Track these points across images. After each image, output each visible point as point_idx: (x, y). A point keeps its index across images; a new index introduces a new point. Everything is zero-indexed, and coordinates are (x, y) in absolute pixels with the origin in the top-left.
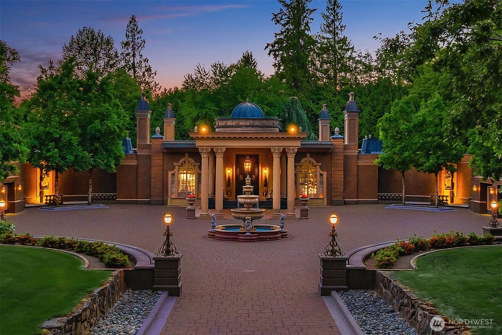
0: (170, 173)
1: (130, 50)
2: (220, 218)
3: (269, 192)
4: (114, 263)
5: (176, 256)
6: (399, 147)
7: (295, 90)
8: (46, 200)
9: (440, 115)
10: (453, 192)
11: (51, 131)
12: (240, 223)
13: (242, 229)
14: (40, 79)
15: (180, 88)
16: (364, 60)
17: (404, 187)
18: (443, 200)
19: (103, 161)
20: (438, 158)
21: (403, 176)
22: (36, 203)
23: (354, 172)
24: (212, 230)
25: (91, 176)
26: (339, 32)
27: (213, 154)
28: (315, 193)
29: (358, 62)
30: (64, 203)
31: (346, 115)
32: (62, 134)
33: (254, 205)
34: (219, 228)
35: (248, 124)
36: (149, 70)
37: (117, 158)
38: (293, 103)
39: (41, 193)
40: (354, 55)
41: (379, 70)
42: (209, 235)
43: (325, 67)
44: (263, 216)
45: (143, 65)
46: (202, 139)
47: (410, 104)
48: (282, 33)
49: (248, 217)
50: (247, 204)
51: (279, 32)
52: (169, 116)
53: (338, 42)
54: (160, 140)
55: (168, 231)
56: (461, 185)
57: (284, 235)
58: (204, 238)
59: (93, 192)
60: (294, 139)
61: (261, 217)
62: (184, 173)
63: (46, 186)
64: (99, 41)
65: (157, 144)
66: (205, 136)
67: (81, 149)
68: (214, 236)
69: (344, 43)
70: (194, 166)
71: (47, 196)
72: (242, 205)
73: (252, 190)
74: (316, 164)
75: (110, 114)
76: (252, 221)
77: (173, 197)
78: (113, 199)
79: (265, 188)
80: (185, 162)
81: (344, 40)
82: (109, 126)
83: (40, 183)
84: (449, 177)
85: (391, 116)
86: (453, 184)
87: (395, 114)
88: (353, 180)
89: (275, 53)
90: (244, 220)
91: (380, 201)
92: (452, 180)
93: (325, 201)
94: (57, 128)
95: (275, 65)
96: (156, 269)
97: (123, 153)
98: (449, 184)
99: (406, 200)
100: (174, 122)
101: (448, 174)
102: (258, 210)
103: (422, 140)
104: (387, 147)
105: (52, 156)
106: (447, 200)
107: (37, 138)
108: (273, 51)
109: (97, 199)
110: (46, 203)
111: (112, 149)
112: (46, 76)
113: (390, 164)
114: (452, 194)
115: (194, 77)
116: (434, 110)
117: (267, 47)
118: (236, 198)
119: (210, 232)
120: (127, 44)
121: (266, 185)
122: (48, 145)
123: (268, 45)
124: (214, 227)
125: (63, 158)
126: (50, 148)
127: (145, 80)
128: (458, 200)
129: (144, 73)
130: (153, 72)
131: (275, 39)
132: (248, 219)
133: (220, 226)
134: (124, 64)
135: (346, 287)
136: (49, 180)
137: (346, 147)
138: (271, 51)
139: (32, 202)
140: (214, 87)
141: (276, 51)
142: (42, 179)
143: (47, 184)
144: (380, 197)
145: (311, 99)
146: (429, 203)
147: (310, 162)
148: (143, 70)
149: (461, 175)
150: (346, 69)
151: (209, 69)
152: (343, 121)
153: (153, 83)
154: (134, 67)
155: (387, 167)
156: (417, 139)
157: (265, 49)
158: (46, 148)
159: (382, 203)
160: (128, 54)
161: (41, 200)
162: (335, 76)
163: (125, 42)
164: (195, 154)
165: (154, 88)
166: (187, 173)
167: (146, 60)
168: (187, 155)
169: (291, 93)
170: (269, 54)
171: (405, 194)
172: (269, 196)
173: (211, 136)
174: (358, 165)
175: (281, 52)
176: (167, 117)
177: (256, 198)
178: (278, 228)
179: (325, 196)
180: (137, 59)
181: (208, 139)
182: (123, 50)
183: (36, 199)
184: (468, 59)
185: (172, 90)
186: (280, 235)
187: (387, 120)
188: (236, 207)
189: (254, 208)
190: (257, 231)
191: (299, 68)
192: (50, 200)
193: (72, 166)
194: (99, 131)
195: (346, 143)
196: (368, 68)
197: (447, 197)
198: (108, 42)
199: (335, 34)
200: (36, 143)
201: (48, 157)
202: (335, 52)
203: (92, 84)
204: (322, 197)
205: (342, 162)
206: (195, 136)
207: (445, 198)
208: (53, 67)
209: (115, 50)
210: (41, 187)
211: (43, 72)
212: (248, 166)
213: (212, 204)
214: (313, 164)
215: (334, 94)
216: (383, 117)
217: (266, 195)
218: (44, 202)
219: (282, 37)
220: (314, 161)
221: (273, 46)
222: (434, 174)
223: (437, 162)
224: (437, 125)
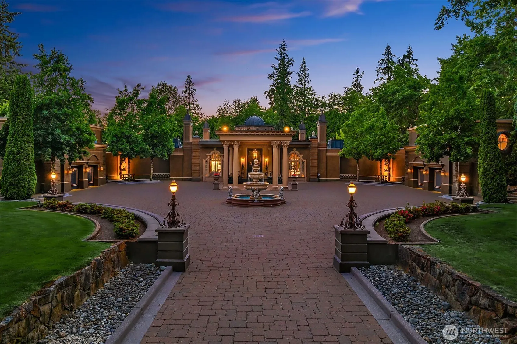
0: (204, 161)
1: (187, 95)
2: (236, 189)
3: (269, 173)
4: (121, 233)
5: (182, 228)
6: (355, 143)
7: (282, 117)
8: (124, 177)
9: (384, 122)
10: (389, 173)
11: (124, 131)
12: (251, 193)
13: (252, 197)
14: (118, 98)
15: (215, 116)
16: (321, 99)
17: (358, 170)
18: (384, 178)
19: (160, 152)
20: (383, 150)
21: (358, 163)
22: (117, 179)
23: (324, 160)
24: (229, 198)
25: (152, 162)
26: (307, 84)
27: (231, 146)
28: (299, 174)
29: (318, 101)
30: (136, 179)
31: (318, 125)
32: (132, 133)
33: (261, 180)
34: (234, 196)
35: (255, 129)
36: (198, 106)
37: (169, 150)
38: (281, 123)
39: (121, 173)
40: (316, 97)
41: (331, 106)
42: (227, 201)
43: (299, 104)
44: (267, 188)
45: (195, 103)
46: (224, 135)
47: (362, 115)
48: (274, 85)
49: (256, 188)
50: (255, 179)
51: (272, 84)
52: (206, 127)
53: (307, 90)
54: (198, 139)
55: (173, 200)
56: (395, 169)
57: (282, 202)
58: (223, 204)
59: (153, 173)
60: (287, 135)
61: (266, 189)
62: (213, 161)
63: (124, 169)
64: (169, 89)
65: (197, 142)
66: (226, 134)
67: (144, 144)
68: (231, 202)
69: (310, 90)
70: (220, 156)
71: (124, 175)
72: (251, 180)
73: (259, 168)
74: (299, 155)
75: (164, 121)
76: (259, 191)
77: (206, 176)
78: (167, 177)
79: (266, 171)
80: (214, 153)
81: (310, 89)
82: (163, 129)
83: (120, 167)
84: (387, 163)
85: (350, 123)
86: (389, 168)
87: (353, 122)
88: (323, 165)
89: (270, 96)
90: (253, 191)
91: (341, 179)
92: (389, 166)
93: (306, 179)
94: (128, 130)
95: (270, 103)
96: (159, 241)
97: (173, 147)
98: (387, 168)
99: (359, 179)
100: (209, 131)
101: (386, 162)
102: (263, 183)
103: (372, 138)
104: (348, 143)
105: (124, 148)
106: (386, 179)
107: (116, 136)
108: (269, 95)
109: (157, 177)
110: (123, 179)
111: (166, 144)
112: (122, 96)
113: (349, 155)
114: (389, 175)
115: (223, 108)
116: (379, 119)
117: (265, 93)
118: (248, 175)
119: (227, 199)
120: (186, 91)
121: (267, 168)
122: (121, 141)
123: (266, 92)
124: (231, 196)
125: (132, 149)
126: (123, 143)
127: (196, 112)
128: (393, 179)
129: (195, 108)
130: (200, 107)
131: (270, 89)
132: (257, 190)
133: (236, 195)
134: (184, 103)
135: (367, 263)
136: (125, 165)
137: (319, 144)
138: (267, 95)
139: (114, 179)
140: (235, 115)
141: (270, 95)
142: (121, 164)
143: (124, 167)
144: (341, 177)
145: (291, 122)
146: (374, 181)
147: (296, 154)
148: (195, 106)
149: (395, 162)
150: (311, 105)
151: (232, 103)
152: (316, 128)
153: (200, 114)
154: (189, 104)
155: (348, 157)
156: (369, 138)
157: (264, 94)
158: (121, 143)
159: (343, 181)
160: (185, 97)
161: (121, 178)
162: (305, 110)
163: (184, 90)
164: (220, 148)
165: (201, 117)
166: (215, 161)
167: (196, 101)
168: (215, 149)
169: (279, 117)
170: (267, 97)
171: (359, 175)
172: (269, 176)
173: (230, 133)
174: (327, 157)
175: (273, 96)
176: (205, 128)
177: (262, 175)
178: (278, 197)
179: (306, 176)
180: (191, 100)
181: (228, 135)
182: (183, 95)
183: (117, 177)
184: (391, 93)
185: (211, 117)
186: (280, 202)
187: (347, 126)
188: (247, 181)
189: (260, 182)
190: (263, 199)
191: (284, 103)
192: (126, 177)
193: (139, 154)
194: (156, 132)
195: (319, 142)
196: (324, 105)
197: (386, 177)
198: (175, 90)
199: (305, 85)
200: (115, 139)
201: (122, 148)
202: (304, 95)
203: (153, 102)
204: (304, 177)
205: (317, 154)
206: (219, 133)
207: (385, 178)
208: (127, 90)
209: (179, 95)
210: (121, 169)
211: (120, 94)
212: (255, 155)
213: (231, 181)
214: (297, 155)
215: (304, 119)
216: (345, 124)
217: (267, 175)
218: (122, 178)
219: (274, 87)
220: (298, 153)
221: (269, 93)
222: (379, 162)
223: (383, 153)
224: (382, 129)
